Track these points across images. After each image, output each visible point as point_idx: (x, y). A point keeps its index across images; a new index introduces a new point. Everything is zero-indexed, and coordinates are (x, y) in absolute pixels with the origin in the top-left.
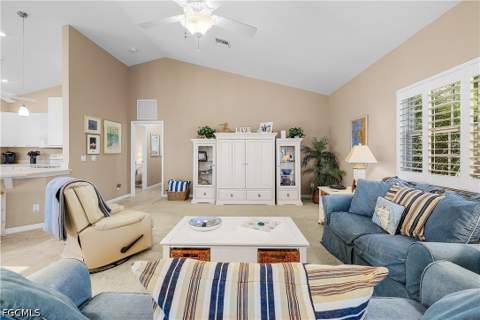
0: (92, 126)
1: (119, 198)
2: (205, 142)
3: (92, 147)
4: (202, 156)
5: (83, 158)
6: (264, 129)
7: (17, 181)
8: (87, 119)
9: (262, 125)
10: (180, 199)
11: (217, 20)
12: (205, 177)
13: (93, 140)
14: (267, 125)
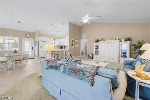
0: (73, 41)
1: (78, 57)
2: (97, 44)
3: (73, 46)
4: (96, 47)
5: (71, 48)
6: (115, 39)
7: (62, 51)
8: (72, 40)
9: (115, 37)
10: (90, 58)
11: (90, 18)
12: (97, 53)
13: (73, 44)
14: (117, 37)
